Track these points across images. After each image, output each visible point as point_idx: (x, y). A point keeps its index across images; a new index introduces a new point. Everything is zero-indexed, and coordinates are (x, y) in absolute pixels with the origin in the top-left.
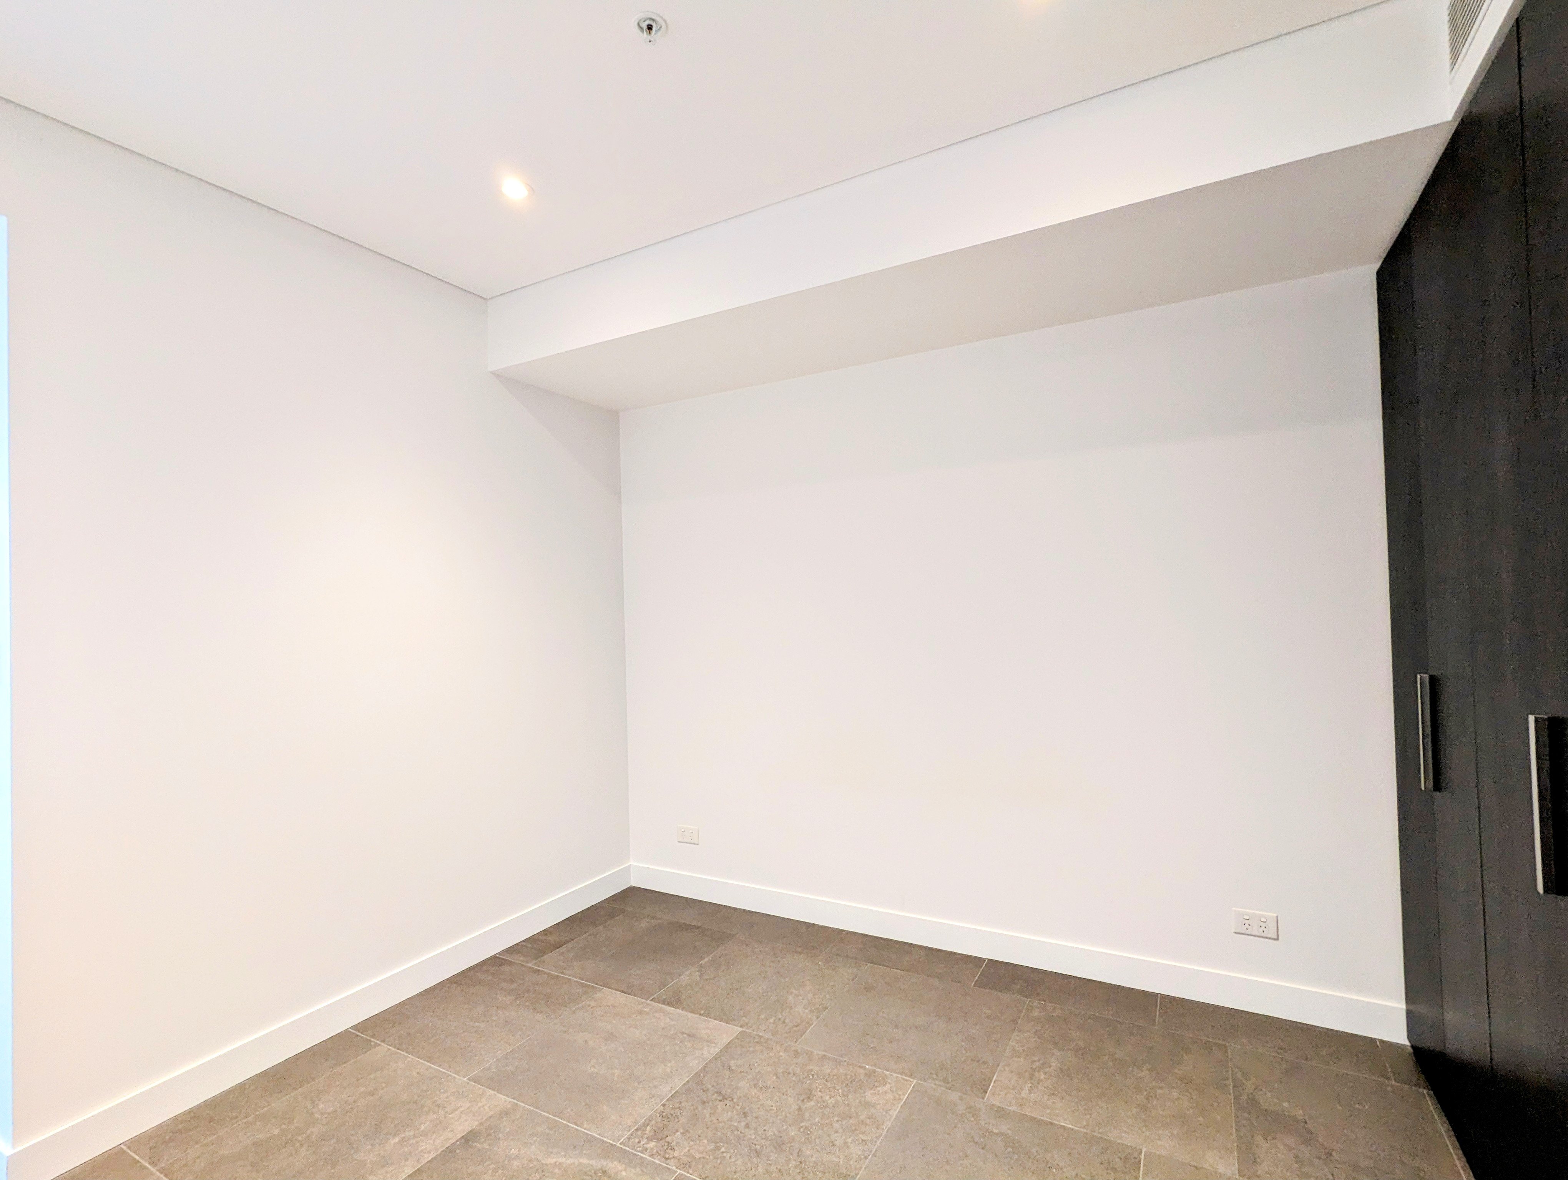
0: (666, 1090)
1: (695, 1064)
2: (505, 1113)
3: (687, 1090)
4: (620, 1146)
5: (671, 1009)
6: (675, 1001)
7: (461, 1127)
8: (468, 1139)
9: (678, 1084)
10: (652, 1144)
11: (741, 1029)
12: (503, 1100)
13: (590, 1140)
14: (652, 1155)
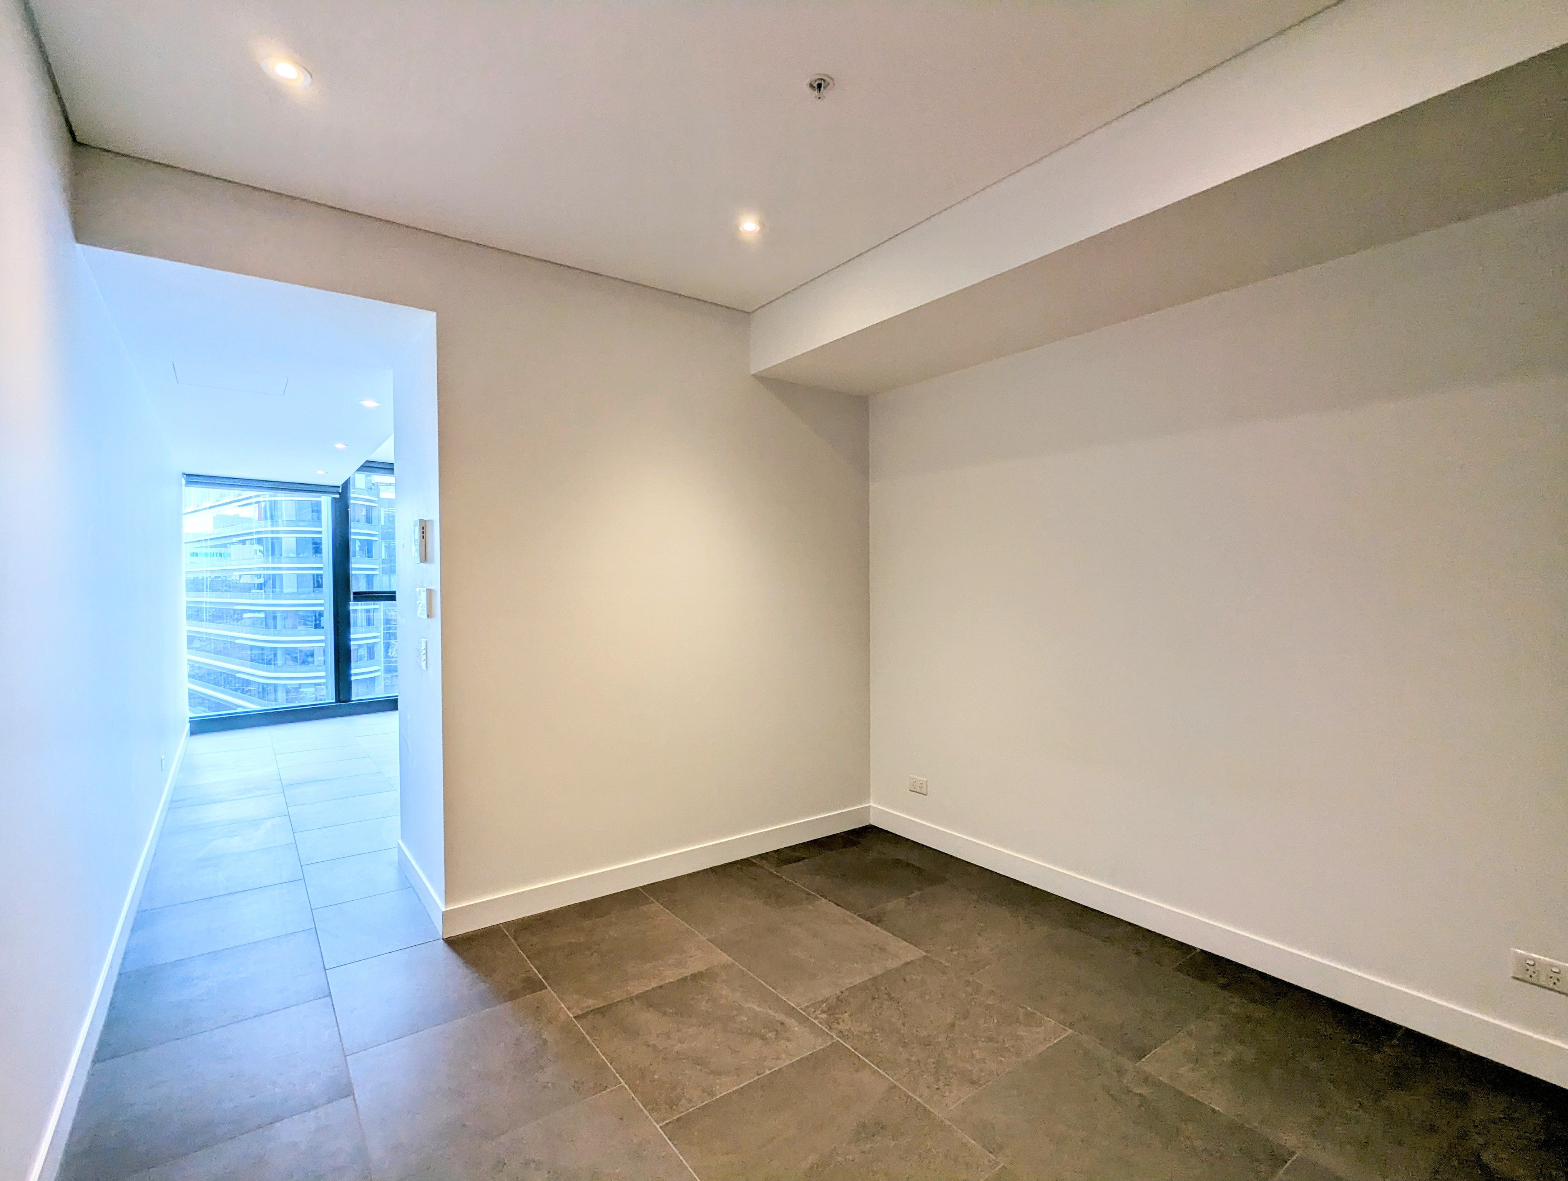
0: (847, 982)
1: (877, 970)
2: (725, 967)
3: (864, 986)
4: (799, 1010)
5: (872, 926)
6: (877, 920)
7: (695, 967)
8: (695, 977)
9: (858, 981)
10: (824, 1016)
11: (925, 954)
12: (725, 958)
13: (779, 1000)
14: (821, 1023)
